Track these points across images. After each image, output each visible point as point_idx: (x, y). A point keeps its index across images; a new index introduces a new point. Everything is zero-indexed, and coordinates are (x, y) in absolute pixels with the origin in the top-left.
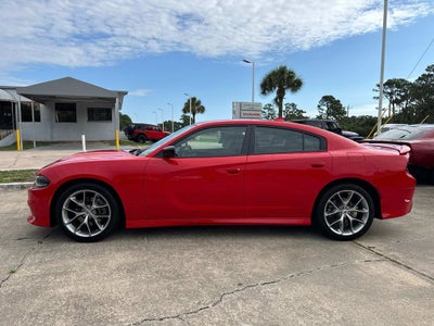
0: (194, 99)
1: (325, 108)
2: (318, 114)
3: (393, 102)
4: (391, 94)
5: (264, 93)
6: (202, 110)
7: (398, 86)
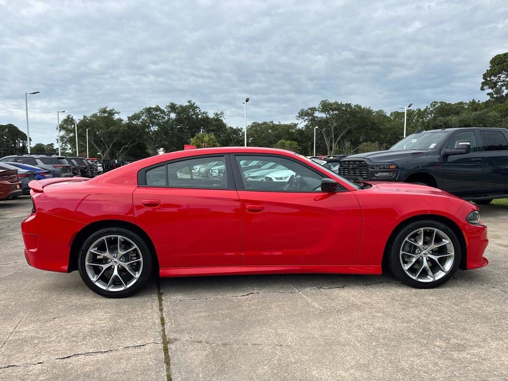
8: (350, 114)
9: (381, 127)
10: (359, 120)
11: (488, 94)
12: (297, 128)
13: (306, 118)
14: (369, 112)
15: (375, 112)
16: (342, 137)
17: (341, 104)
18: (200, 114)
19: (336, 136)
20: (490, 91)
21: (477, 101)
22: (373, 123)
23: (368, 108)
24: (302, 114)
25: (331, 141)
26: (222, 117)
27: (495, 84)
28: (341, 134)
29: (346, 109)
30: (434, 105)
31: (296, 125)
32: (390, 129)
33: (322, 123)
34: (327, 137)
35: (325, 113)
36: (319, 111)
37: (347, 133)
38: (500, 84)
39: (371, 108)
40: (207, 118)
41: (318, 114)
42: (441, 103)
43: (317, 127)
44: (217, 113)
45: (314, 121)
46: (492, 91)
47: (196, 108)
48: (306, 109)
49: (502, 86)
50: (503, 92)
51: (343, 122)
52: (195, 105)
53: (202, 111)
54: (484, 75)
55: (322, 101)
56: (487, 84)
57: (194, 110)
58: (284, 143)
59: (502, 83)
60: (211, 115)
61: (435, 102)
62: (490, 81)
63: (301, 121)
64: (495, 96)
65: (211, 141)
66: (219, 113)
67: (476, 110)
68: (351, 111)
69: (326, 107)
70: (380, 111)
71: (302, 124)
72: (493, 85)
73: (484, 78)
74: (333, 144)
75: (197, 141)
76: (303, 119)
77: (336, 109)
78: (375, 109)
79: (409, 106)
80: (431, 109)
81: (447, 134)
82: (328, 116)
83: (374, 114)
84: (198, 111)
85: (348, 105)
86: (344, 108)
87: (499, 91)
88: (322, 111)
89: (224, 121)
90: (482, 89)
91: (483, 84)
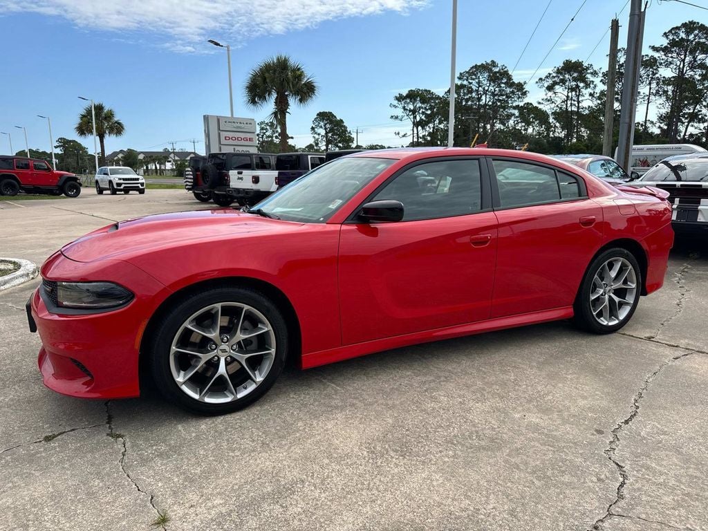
0: (99, 108)
1: (323, 132)
2: (311, 141)
3: (416, 124)
4: (414, 112)
5: (253, 102)
6: (118, 129)
7: (423, 101)
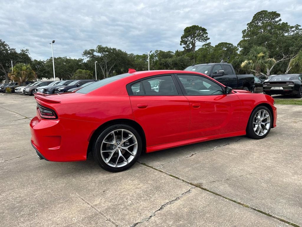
8: (116, 55)
9: (133, 63)
10: (121, 58)
11: (183, 47)
12: (83, 62)
13: (89, 55)
14: (126, 54)
15: (129, 54)
16: (112, 68)
17: (110, 48)
18: (9, 50)
19: (108, 68)
20: (184, 46)
21: (179, 51)
22: (129, 61)
23: (125, 52)
24: (86, 53)
25: (106, 71)
26: (28, 53)
27: (186, 42)
28: (111, 67)
29: (113, 52)
30: (157, 52)
31: (82, 60)
32: (138, 64)
33: (99, 59)
34: (103, 68)
35: (101, 53)
36: (96, 52)
37: (115, 66)
38: (188, 42)
39: (126, 52)
40: (15, 53)
41: (96, 54)
42: (160, 51)
43: (97, 62)
44: (23, 50)
45: (94, 58)
46: (185, 46)
47: (6, 45)
48: (88, 50)
49: (189, 43)
50: (190, 46)
51: (112, 59)
52: (5, 43)
53: (11, 48)
54: (181, 37)
55: (98, 46)
56: (183, 42)
57: (4, 47)
58: (82, 71)
59: (189, 42)
60: (18, 51)
61: (157, 50)
62: (184, 40)
63: (85, 57)
64: (187, 48)
65: (28, 69)
66: (24, 49)
67: (179, 56)
68: (116, 53)
69: (101, 49)
70: (132, 54)
71: (86, 59)
72: (185, 43)
73: (181, 39)
74: (107, 73)
75: (16, 70)
76: (87, 56)
77: (107, 51)
78: (129, 53)
79: (151, 52)
80: (155, 54)
81: (211, 66)
82: (102, 55)
83: (128, 56)
84: (7, 48)
85: (114, 49)
86: (112, 51)
87: (188, 46)
88: (98, 52)
89: (29, 56)
90: (181, 45)
91: (181, 42)
